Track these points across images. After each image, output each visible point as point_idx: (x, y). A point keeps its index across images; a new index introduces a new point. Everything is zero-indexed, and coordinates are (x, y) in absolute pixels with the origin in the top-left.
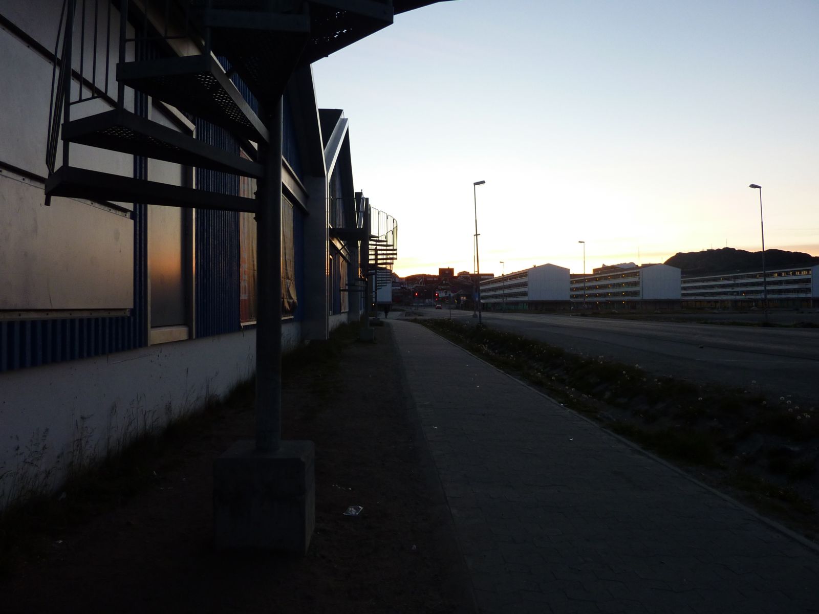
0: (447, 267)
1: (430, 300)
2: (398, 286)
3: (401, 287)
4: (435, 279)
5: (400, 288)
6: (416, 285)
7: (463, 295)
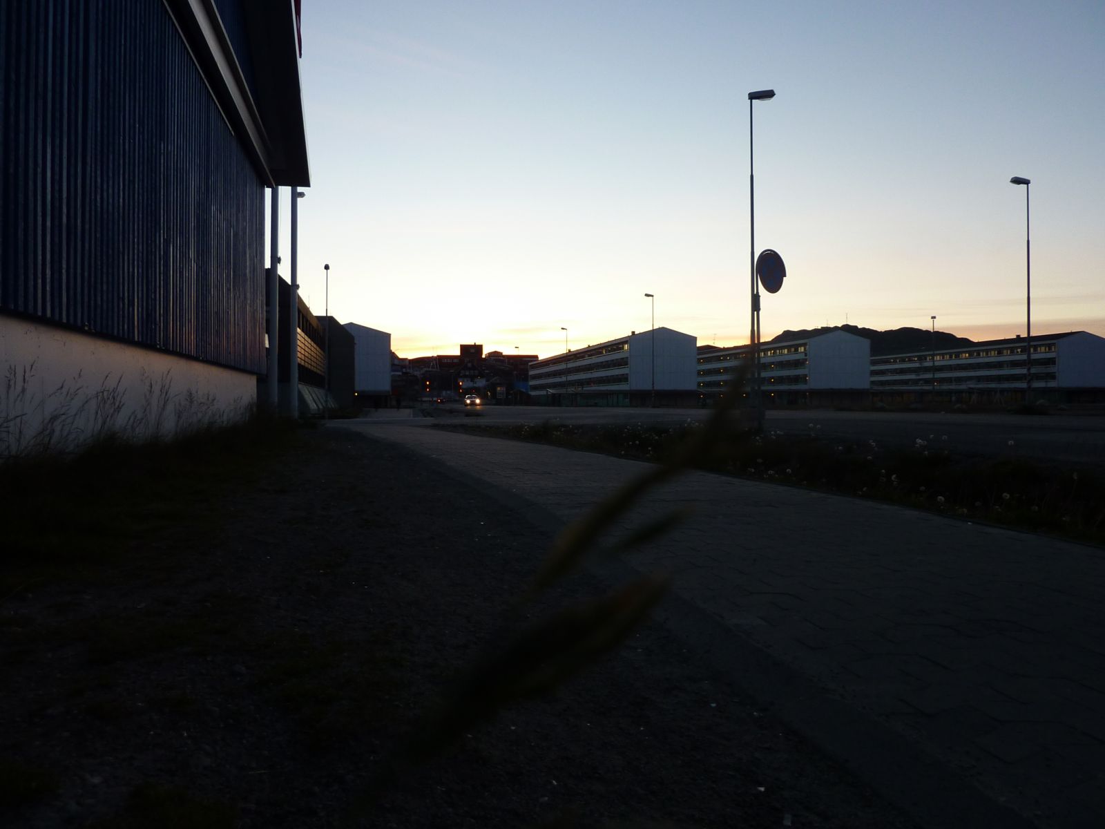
0: (472, 343)
1: (448, 392)
2: (398, 371)
3: (403, 373)
4: (455, 361)
5: (400, 373)
6: (426, 369)
7: (500, 385)
